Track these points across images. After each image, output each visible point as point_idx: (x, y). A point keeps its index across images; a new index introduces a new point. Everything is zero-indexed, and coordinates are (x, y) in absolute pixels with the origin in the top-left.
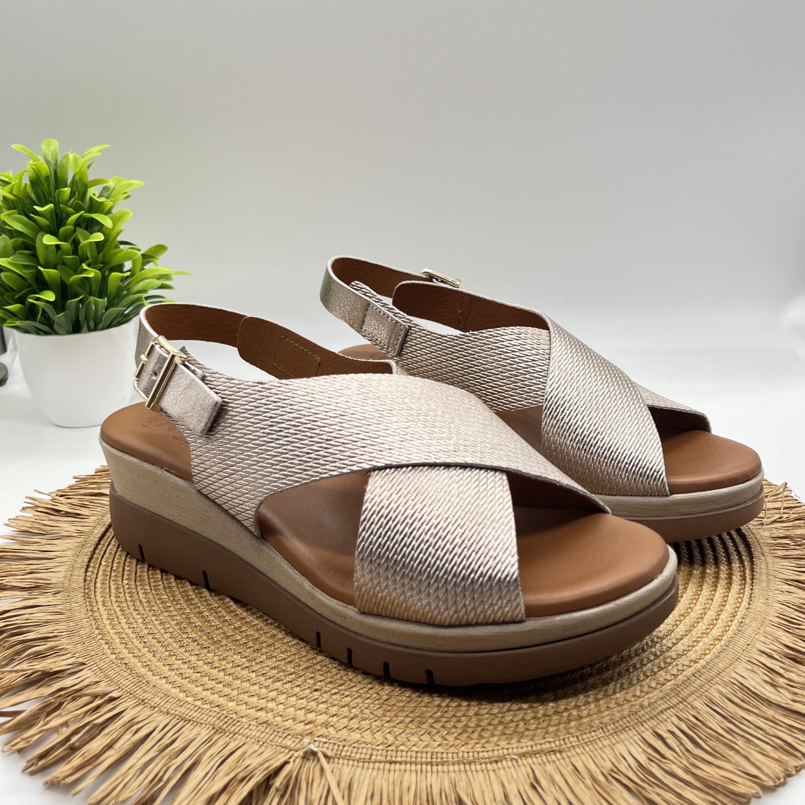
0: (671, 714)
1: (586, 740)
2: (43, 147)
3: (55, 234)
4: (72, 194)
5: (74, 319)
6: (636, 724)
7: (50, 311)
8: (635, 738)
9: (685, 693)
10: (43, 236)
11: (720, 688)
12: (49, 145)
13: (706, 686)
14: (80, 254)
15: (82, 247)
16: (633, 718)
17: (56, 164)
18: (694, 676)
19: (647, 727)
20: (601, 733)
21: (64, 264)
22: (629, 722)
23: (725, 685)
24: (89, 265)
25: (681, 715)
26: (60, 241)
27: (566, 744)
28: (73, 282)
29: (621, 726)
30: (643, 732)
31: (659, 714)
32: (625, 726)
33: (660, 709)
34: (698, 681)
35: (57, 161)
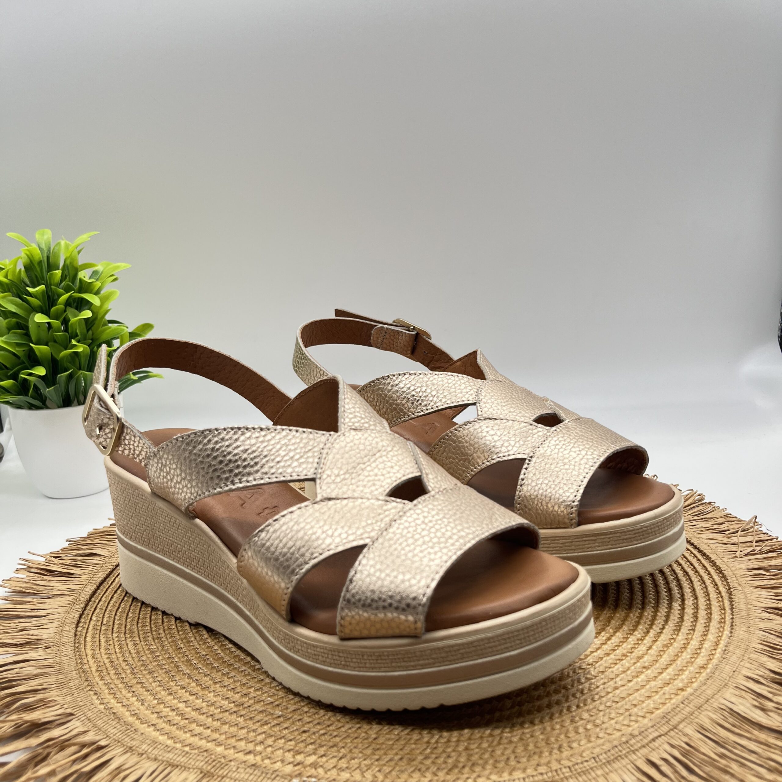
0: (663, 741)
1: (579, 770)
2: (37, 236)
3: (46, 313)
4: (63, 278)
5: (64, 394)
6: (628, 752)
7: (41, 385)
8: (629, 767)
9: (674, 722)
10: (35, 315)
11: (711, 714)
12: (43, 235)
13: (696, 712)
14: (70, 331)
15: (72, 324)
16: (625, 747)
17: (49, 250)
18: (683, 703)
19: (640, 755)
20: (593, 763)
21: (55, 341)
22: (620, 751)
23: (715, 711)
24: (78, 342)
25: (673, 742)
26: (50, 318)
27: (558, 775)
28: (63, 358)
29: (613, 755)
30: (636, 760)
31: (650, 742)
32: (616, 755)
33: (651, 737)
34: (687, 708)
35: (50, 248)
